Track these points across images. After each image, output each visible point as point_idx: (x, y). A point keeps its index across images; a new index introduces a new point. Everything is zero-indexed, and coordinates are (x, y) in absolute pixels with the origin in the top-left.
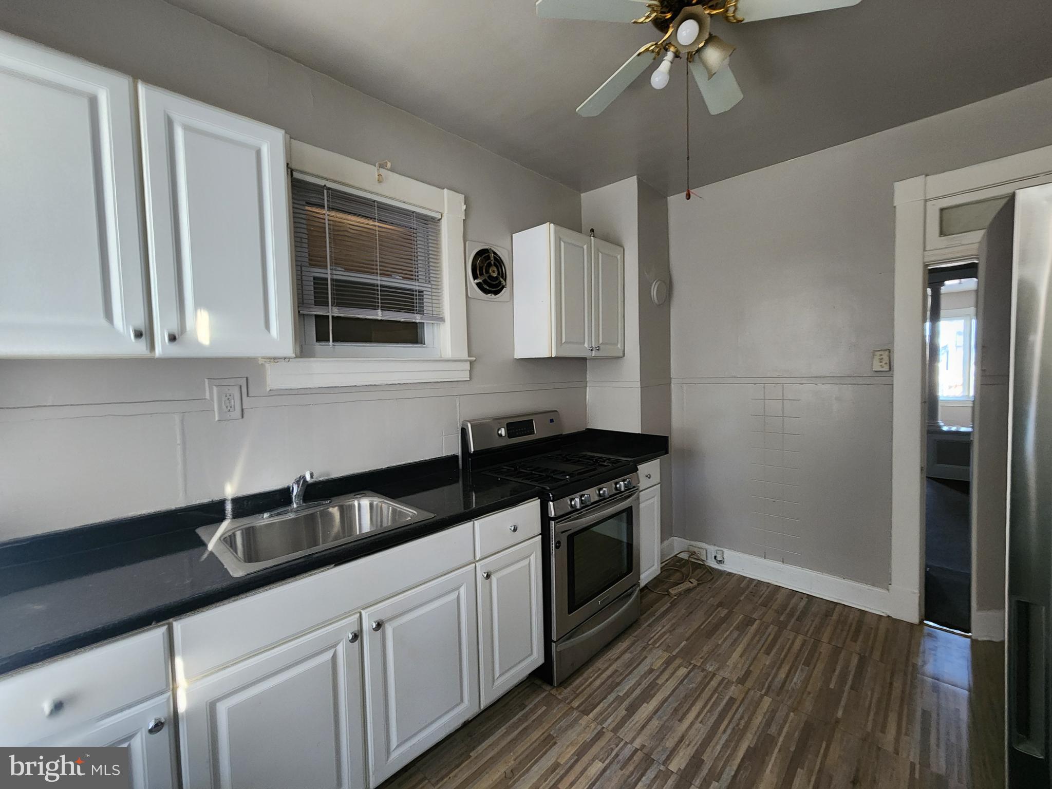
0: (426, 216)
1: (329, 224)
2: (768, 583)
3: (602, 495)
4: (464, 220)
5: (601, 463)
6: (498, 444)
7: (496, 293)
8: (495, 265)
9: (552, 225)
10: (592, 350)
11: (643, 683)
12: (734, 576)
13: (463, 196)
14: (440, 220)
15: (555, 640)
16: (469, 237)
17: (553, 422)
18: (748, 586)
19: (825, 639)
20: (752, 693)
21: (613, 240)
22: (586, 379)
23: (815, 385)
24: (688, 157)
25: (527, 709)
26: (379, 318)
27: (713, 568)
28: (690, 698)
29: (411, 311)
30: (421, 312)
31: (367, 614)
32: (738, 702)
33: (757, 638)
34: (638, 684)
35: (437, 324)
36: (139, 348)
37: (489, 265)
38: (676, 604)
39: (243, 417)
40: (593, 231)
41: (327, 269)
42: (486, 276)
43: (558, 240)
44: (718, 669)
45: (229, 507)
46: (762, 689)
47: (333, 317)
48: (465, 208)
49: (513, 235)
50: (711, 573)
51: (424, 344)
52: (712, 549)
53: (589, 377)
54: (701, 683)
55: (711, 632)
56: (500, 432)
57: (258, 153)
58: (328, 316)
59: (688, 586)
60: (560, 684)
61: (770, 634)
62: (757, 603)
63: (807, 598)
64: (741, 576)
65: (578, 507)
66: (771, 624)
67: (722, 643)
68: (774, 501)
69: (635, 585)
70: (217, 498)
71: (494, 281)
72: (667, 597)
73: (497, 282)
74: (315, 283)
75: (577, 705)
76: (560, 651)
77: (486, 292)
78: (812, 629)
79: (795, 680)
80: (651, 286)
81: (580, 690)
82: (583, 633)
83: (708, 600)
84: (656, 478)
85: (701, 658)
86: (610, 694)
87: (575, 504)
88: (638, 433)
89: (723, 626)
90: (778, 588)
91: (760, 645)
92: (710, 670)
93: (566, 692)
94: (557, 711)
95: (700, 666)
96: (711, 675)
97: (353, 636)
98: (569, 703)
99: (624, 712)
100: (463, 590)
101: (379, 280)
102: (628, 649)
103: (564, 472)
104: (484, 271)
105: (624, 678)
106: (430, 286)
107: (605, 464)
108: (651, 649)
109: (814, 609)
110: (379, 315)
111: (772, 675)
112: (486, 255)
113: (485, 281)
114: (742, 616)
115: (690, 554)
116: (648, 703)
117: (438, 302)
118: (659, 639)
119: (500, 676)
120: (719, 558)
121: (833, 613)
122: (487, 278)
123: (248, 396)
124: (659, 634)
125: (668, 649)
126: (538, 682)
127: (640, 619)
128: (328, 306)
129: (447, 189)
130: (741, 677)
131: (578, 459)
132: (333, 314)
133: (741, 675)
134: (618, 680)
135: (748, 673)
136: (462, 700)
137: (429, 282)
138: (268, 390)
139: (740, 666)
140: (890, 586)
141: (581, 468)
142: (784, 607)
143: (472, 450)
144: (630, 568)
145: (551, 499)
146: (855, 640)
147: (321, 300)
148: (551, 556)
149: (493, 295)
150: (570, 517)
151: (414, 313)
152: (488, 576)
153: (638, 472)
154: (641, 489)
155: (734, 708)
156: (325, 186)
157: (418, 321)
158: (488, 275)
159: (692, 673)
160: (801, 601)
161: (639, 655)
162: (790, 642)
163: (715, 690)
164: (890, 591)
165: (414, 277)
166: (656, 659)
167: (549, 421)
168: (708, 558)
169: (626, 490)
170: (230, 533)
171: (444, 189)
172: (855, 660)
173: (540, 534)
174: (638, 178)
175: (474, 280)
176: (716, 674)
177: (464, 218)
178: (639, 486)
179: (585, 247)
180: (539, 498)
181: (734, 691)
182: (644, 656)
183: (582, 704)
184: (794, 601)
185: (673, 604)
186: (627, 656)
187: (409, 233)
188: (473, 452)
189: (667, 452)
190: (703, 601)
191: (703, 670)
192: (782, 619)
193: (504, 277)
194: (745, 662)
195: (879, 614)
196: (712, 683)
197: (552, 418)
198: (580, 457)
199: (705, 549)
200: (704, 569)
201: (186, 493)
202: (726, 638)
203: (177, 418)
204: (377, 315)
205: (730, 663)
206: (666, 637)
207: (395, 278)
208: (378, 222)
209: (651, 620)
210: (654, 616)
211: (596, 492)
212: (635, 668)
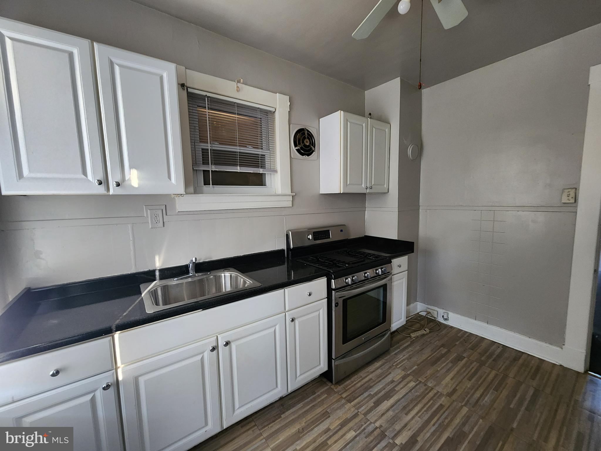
0: (267, 110)
1: (209, 118)
2: (477, 335)
3: (366, 277)
4: (289, 111)
5: (368, 257)
6: (307, 244)
7: (308, 155)
8: (308, 138)
9: (342, 112)
10: (367, 189)
11: (386, 389)
12: (454, 329)
13: (289, 97)
14: (274, 112)
15: (334, 358)
16: (293, 121)
17: (342, 231)
18: (462, 336)
19: (511, 375)
20: (455, 403)
21: (384, 120)
22: (365, 206)
23: (517, 212)
24: (421, 60)
25: (316, 394)
26: (239, 171)
27: (441, 323)
28: (416, 401)
29: (258, 167)
30: (263, 167)
31: (221, 337)
32: (445, 408)
33: (464, 369)
34: (384, 388)
35: (273, 174)
36: (101, 190)
37: (305, 138)
38: (414, 343)
39: (164, 226)
40: (371, 115)
41: (208, 144)
42: (302, 145)
43: (346, 121)
44: (435, 386)
45: (157, 273)
46: (463, 402)
47: (212, 171)
48: (289, 104)
49: (320, 119)
50: (439, 325)
51: (266, 186)
52: (441, 312)
53: (367, 205)
54: (423, 392)
55: (435, 362)
56: (308, 237)
57: (161, 78)
58: (209, 171)
59: (423, 333)
60: (337, 383)
61: (473, 368)
62: (467, 347)
63: (502, 347)
64: (459, 329)
65: (350, 283)
66: (475, 361)
67: (440, 369)
68: (484, 285)
69: (387, 330)
70: (151, 269)
71: (307, 148)
72: (409, 338)
73: (309, 148)
74: (202, 152)
75: (345, 396)
76: (337, 365)
77: (302, 154)
78: (503, 367)
79: (486, 399)
80: (408, 148)
81: (348, 387)
82: (352, 355)
83: (435, 342)
84: (405, 267)
85: (425, 377)
86: (365, 392)
87: (348, 282)
88: (395, 239)
89: (443, 359)
90: (483, 339)
91: (465, 374)
92: (430, 385)
93: (340, 388)
94: (334, 397)
95: (424, 382)
96: (430, 388)
97: (212, 349)
98: (341, 395)
99: (372, 404)
100: (277, 327)
101: (238, 149)
102: (381, 367)
103: (344, 262)
104: (301, 142)
105: (375, 384)
106: (269, 152)
107: (371, 258)
108: (394, 369)
109: (506, 355)
110: (238, 169)
111: (471, 394)
112: (303, 132)
113: (301, 148)
114: (456, 354)
115: (427, 313)
116: (388, 401)
117: (273, 161)
118: (400, 363)
119: (300, 375)
120: (445, 317)
121: (520, 358)
122: (303, 146)
123: (166, 215)
124: (400, 360)
125: (404, 369)
126: (325, 380)
127: (390, 350)
128: (209, 165)
129: (278, 93)
130: (449, 392)
131: (355, 254)
132: (212, 170)
133: (449, 391)
134: (372, 385)
135: (454, 391)
136: (277, 387)
137: (269, 149)
138: (177, 212)
139: (450, 385)
140: (563, 346)
141: (356, 259)
142: (486, 351)
143: (292, 247)
144: (384, 320)
145: (333, 278)
146: (533, 378)
147: (205, 162)
148: (333, 311)
149: (306, 156)
150: (345, 289)
151: (259, 168)
152: (293, 320)
153: (392, 263)
154: (393, 274)
155: (442, 411)
156: (206, 95)
157: (261, 172)
158: (304, 144)
159: (418, 386)
160: (498, 349)
161: (386, 371)
162: (486, 374)
163: (432, 399)
164: (563, 349)
165: (259, 147)
166: (397, 374)
167: (340, 231)
168: (438, 316)
169: (382, 274)
170: (154, 288)
171: (277, 93)
172: (531, 392)
173: (326, 298)
174: (400, 78)
175: (295, 147)
176: (433, 388)
177: (289, 110)
178: (392, 272)
179: (364, 125)
180: (326, 277)
181: (443, 400)
182: (389, 372)
183: (348, 396)
184: (493, 348)
185: (412, 343)
186: (379, 371)
187: (256, 121)
188: (293, 248)
189: (413, 252)
190: (431, 343)
191: (425, 385)
192: (483, 359)
193: (314, 145)
194: (453, 383)
195: (554, 363)
196: (430, 393)
197: (341, 229)
198: (357, 253)
199: (437, 311)
200: (435, 323)
201: (136, 266)
202: (443, 367)
203: (130, 226)
204: (237, 170)
205: (444, 382)
206: (404, 362)
207: (248, 148)
208: (237, 115)
209: (397, 351)
210: (399, 349)
211: (363, 274)
212: (383, 379)
